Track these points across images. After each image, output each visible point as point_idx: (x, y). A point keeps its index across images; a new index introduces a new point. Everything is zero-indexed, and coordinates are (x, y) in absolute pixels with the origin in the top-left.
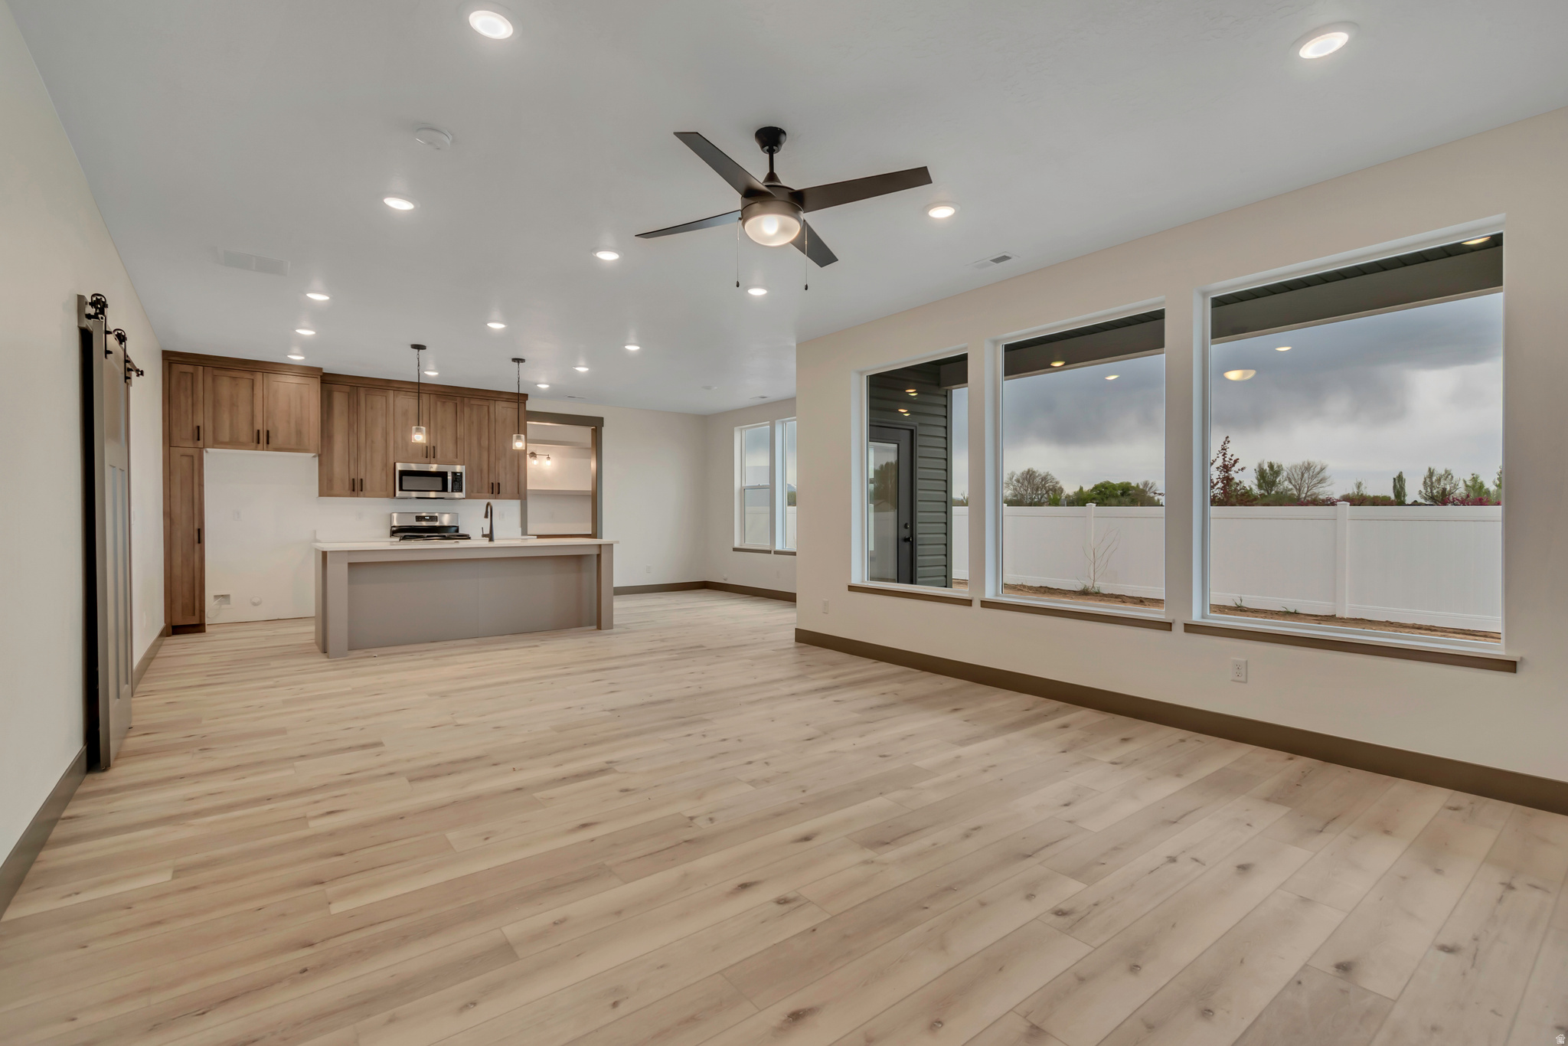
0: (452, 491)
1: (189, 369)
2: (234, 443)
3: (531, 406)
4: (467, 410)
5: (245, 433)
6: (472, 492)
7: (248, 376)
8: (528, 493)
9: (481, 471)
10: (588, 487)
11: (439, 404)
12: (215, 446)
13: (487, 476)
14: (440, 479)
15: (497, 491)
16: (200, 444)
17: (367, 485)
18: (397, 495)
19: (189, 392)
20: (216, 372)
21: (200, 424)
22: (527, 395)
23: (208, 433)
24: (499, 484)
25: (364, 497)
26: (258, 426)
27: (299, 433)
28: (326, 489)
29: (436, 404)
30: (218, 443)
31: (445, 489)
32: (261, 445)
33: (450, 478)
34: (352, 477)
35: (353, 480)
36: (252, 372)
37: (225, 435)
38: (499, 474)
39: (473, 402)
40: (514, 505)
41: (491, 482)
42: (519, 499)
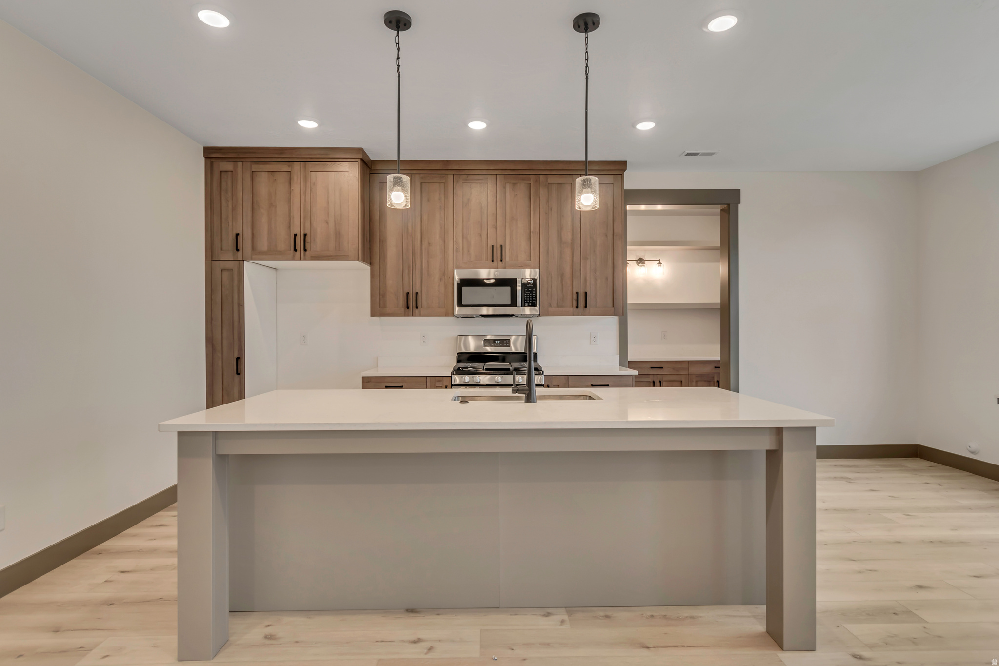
0: (523, 305)
1: (228, 166)
2: (273, 253)
3: (633, 180)
4: (543, 192)
5: (283, 242)
6: (550, 306)
7: (285, 168)
8: (629, 307)
9: (563, 276)
10: (715, 297)
11: (508, 187)
12: (254, 257)
13: (569, 282)
14: (508, 289)
15: (583, 304)
16: (240, 255)
17: (424, 300)
18: (456, 313)
19: (230, 194)
20: (255, 167)
21: (239, 231)
22: (626, 161)
23: (246, 244)
24: (586, 293)
25: (420, 315)
26: (296, 229)
27: (338, 235)
28: (379, 308)
29: (505, 188)
30: (257, 254)
31: (513, 304)
32: (298, 253)
33: (519, 288)
34: (406, 291)
35: (408, 294)
36: (290, 163)
37: (263, 244)
38: (586, 279)
39: (552, 179)
40: (611, 323)
41: (575, 291)
42: (614, 314)
